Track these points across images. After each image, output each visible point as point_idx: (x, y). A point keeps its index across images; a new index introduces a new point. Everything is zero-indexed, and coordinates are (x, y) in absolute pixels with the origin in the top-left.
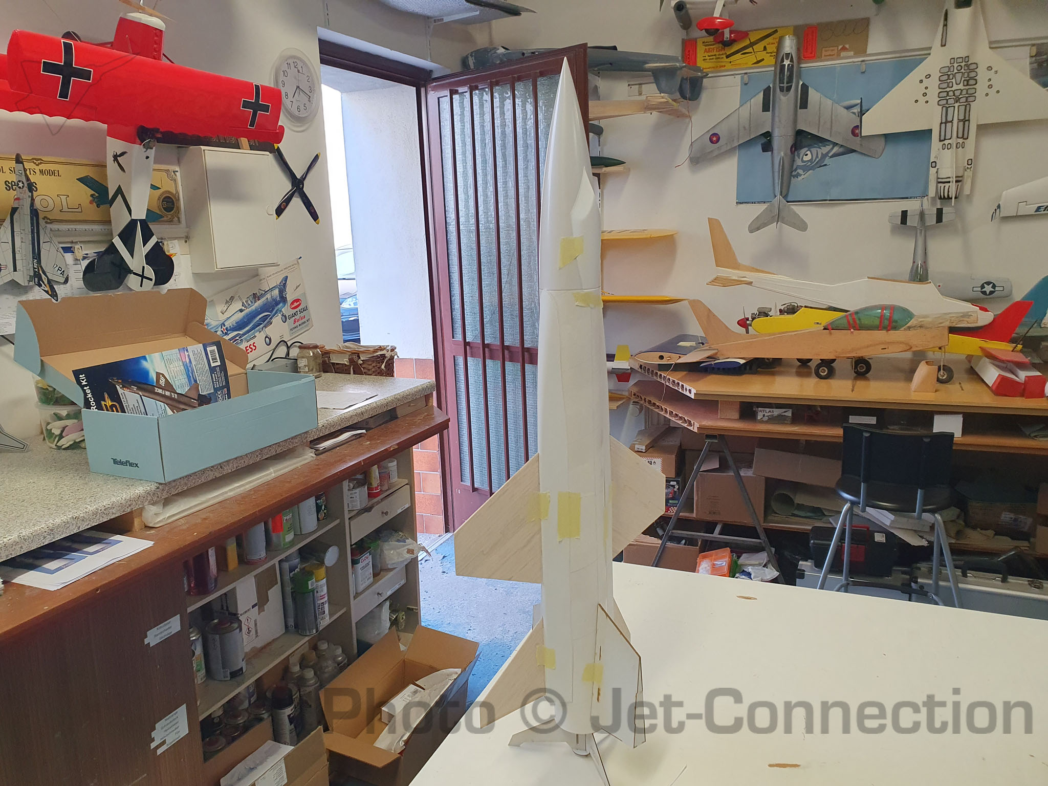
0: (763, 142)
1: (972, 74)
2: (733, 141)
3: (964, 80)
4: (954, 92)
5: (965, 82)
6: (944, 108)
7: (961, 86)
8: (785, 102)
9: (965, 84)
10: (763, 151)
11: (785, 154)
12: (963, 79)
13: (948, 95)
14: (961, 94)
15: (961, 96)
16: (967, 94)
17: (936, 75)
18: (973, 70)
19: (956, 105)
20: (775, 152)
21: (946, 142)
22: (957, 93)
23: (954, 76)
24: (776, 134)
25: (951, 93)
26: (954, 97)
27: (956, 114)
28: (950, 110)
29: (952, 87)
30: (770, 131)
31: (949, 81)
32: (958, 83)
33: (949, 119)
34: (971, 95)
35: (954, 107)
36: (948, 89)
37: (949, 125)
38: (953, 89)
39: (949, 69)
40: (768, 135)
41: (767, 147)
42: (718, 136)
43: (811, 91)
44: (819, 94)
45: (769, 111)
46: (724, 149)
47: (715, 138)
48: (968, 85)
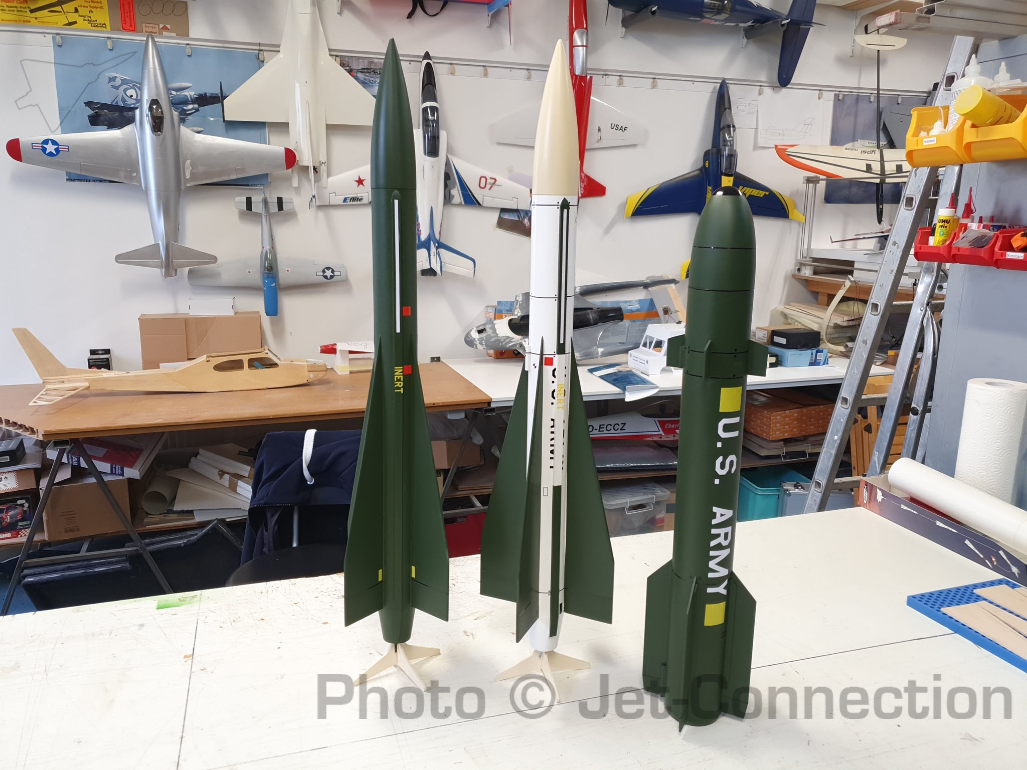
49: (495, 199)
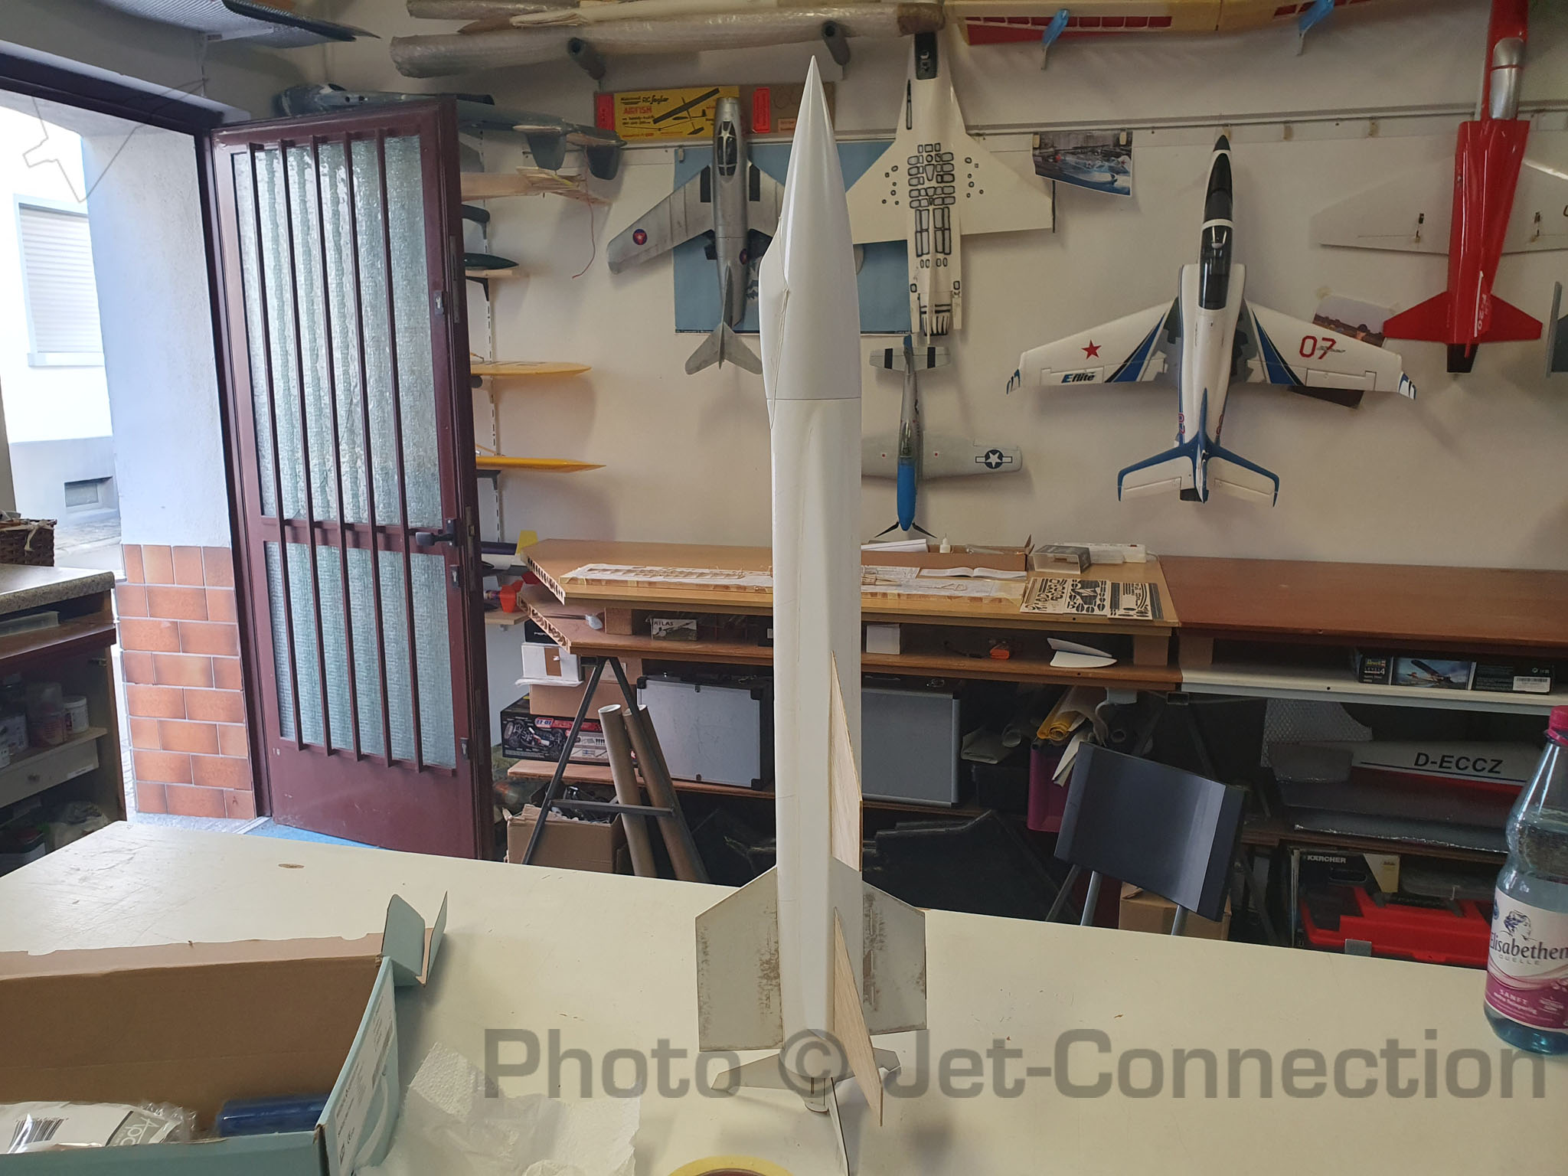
0: (706, 245)
1: (947, 168)
2: (665, 241)
3: (937, 175)
4: (926, 189)
5: (939, 178)
6: (918, 212)
7: (934, 183)
8: (729, 188)
9: (939, 180)
10: (708, 258)
11: (734, 264)
12: (936, 173)
13: (920, 194)
14: (935, 194)
15: (935, 196)
16: (943, 193)
17: (904, 168)
18: (948, 163)
19: (931, 208)
20: (721, 260)
21: (925, 258)
22: (931, 192)
23: (924, 168)
24: (720, 233)
25: (923, 192)
26: (927, 197)
27: (930, 221)
28: (924, 214)
29: (923, 184)
30: (713, 229)
31: (919, 176)
32: (930, 178)
33: (925, 227)
34: (951, 195)
35: (928, 210)
36: (919, 187)
37: (925, 234)
38: (925, 186)
39: (918, 159)
40: (711, 235)
41: (712, 254)
42: (643, 234)
43: (763, 176)
44: (774, 181)
45: (710, 201)
46: (654, 254)
47: (639, 236)
48: (942, 182)
49: (1330, 374)
